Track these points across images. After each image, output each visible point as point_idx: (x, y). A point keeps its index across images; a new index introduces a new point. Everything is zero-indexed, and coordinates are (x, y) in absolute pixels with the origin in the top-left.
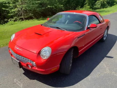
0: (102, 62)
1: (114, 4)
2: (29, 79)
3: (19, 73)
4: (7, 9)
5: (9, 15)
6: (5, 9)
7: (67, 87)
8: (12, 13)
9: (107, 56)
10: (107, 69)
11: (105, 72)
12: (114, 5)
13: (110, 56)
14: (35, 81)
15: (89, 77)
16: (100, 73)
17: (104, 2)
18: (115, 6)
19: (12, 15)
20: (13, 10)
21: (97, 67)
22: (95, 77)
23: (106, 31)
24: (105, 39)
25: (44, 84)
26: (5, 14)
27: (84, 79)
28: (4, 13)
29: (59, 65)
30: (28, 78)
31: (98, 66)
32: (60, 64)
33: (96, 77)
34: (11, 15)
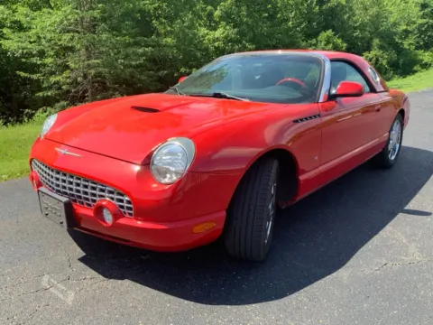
0: (388, 228)
1: (415, 68)
2: (101, 276)
3: (65, 258)
4: (35, 77)
5: (41, 94)
6: (26, 75)
7: (254, 303)
8: (50, 88)
9: (406, 208)
10: (413, 249)
11: (406, 256)
12: (416, 72)
13: (416, 208)
14: (127, 282)
15: (343, 274)
16: (385, 262)
17: (377, 60)
18: (417, 74)
19: (49, 94)
20: (53, 79)
21: (371, 241)
22: (367, 271)
23: (397, 127)
24: (393, 158)
25: (163, 294)
26: (25, 96)
27: (324, 279)
28: (21, 92)
29: (224, 213)
30: (99, 273)
31: (376, 240)
32: (227, 211)
33: (372, 274)
34: (48, 96)
